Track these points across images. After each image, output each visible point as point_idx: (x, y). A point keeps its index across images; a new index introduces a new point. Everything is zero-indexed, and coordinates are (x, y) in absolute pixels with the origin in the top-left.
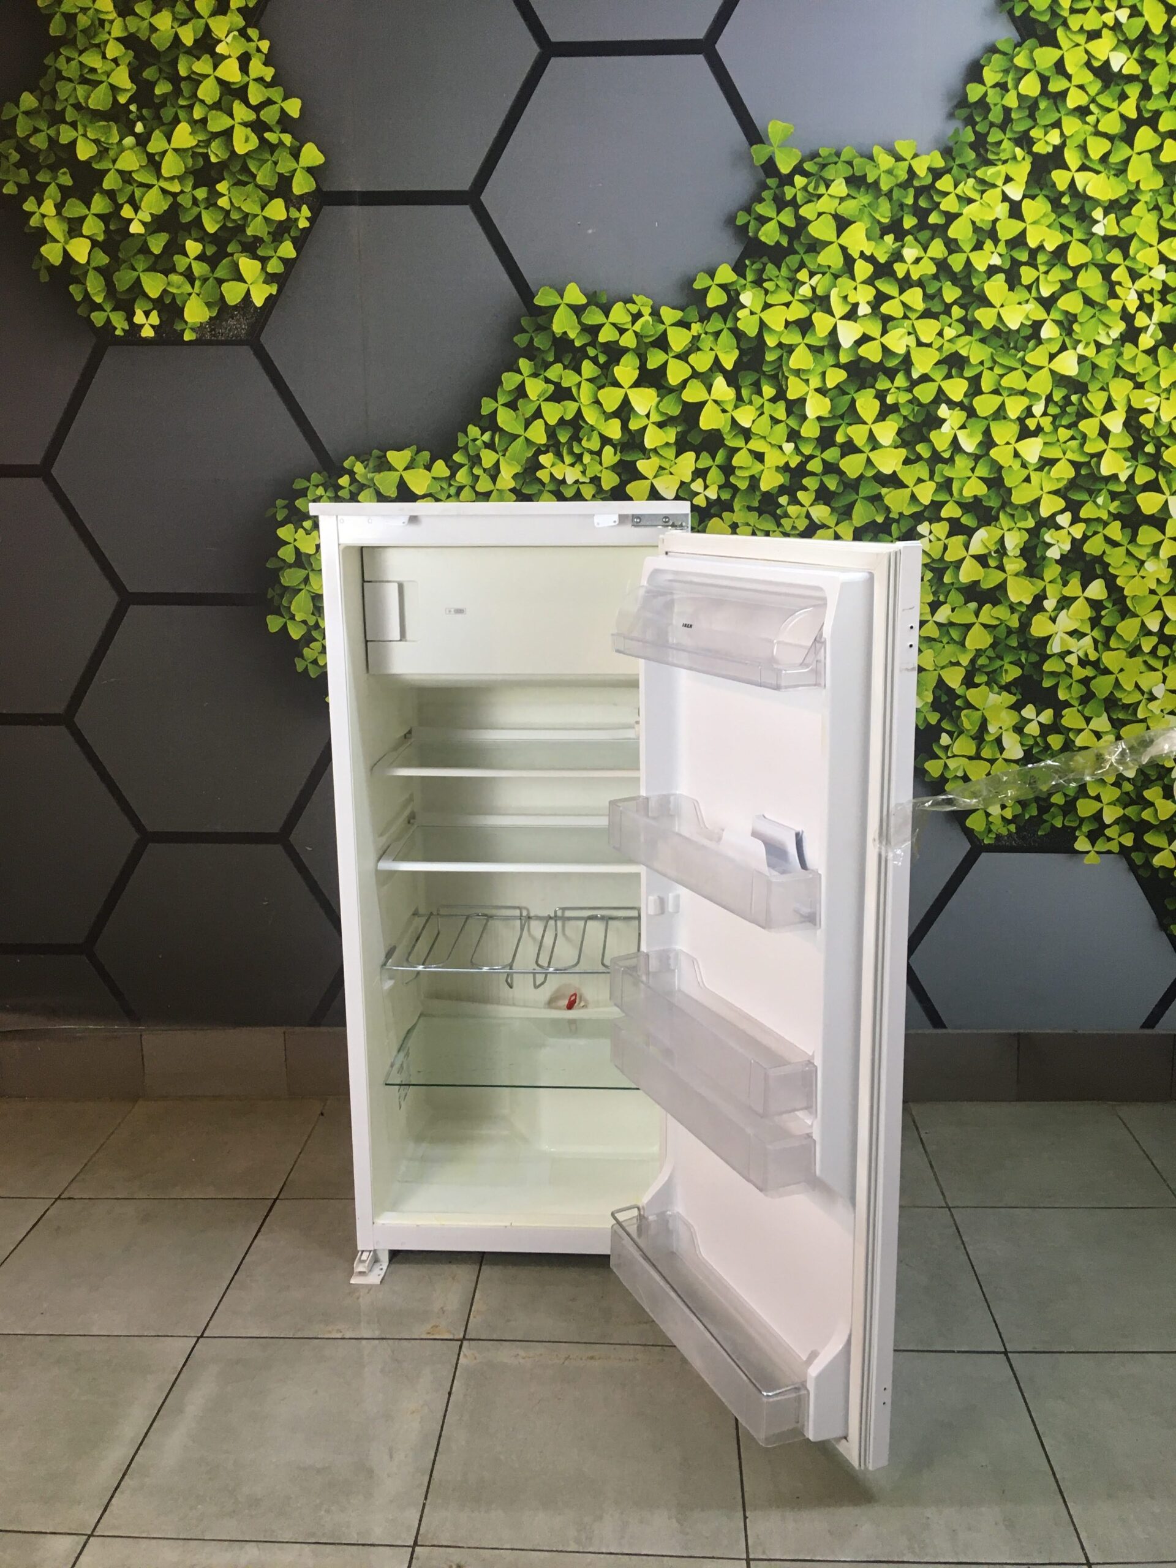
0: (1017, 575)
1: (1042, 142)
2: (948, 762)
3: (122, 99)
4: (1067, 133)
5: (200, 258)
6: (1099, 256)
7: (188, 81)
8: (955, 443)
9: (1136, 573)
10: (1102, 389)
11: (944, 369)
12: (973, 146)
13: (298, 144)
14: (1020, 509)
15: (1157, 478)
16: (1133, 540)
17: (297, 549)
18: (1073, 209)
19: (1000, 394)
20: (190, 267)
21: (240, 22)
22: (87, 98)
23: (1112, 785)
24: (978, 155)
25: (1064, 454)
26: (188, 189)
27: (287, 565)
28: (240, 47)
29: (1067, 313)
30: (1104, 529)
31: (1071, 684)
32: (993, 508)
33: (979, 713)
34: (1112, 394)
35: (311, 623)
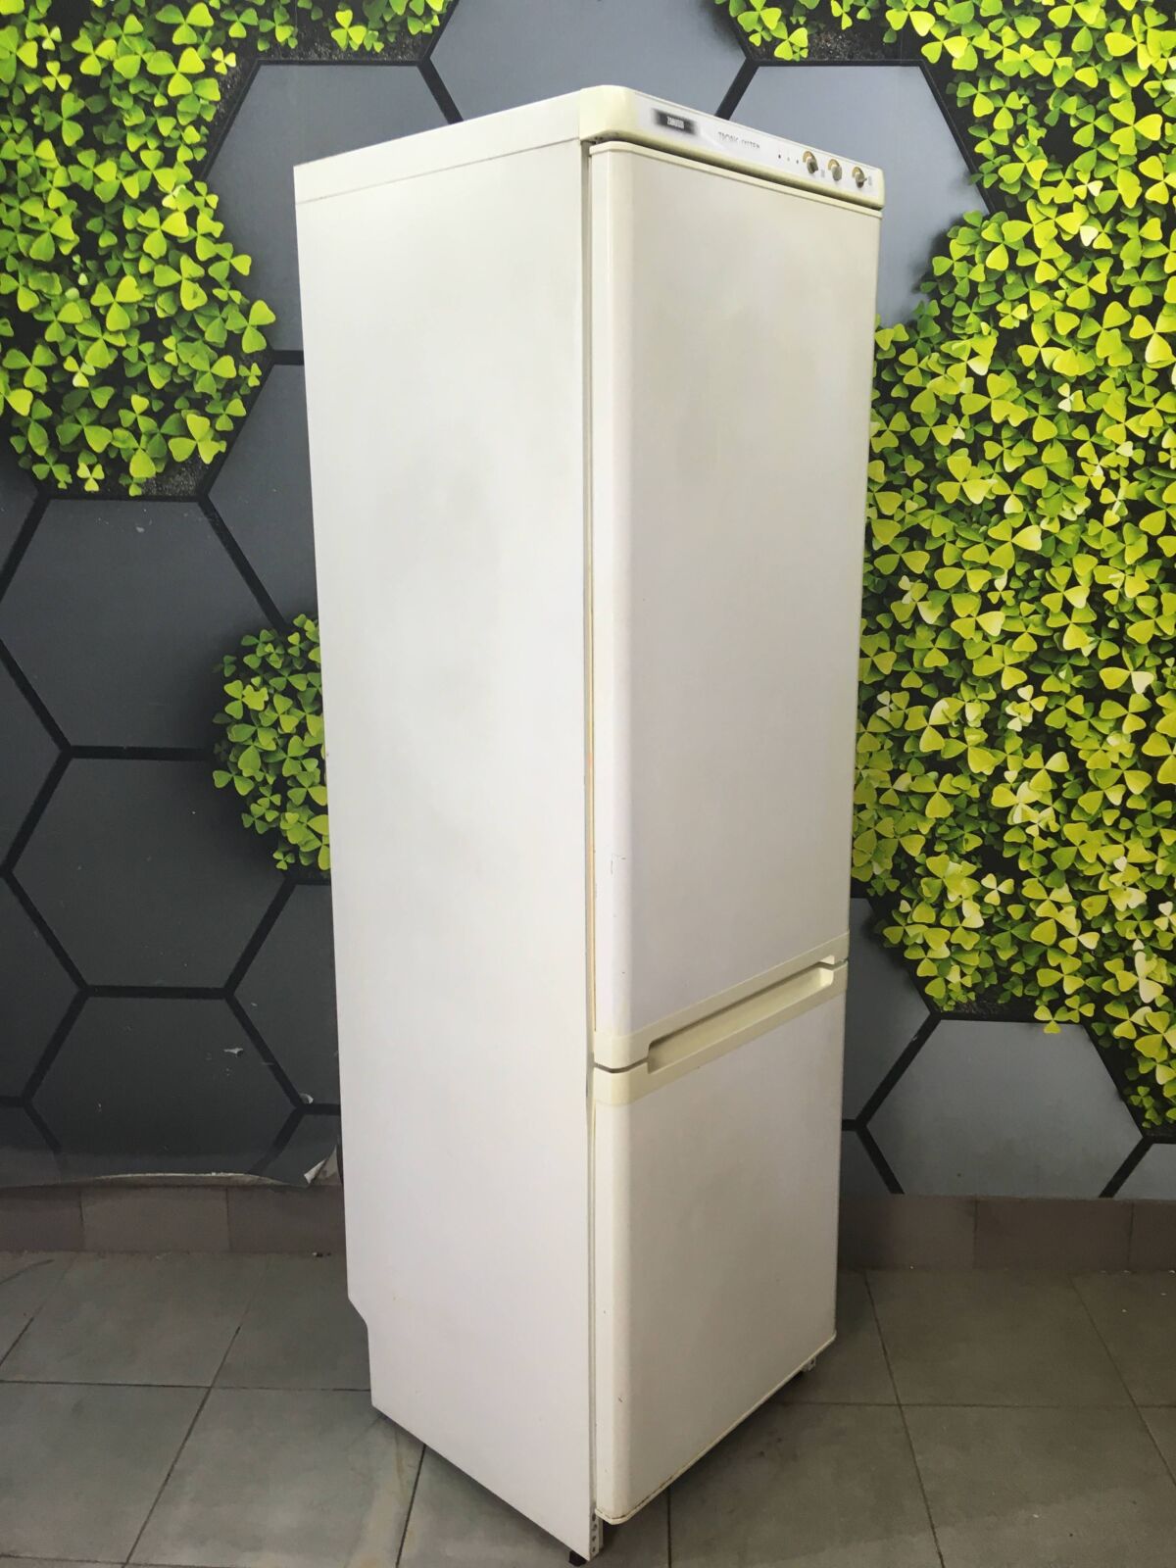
0: (978, 746)
1: (1009, 317)
2: (908, 929)
3: (66, 250)
4: (1035, 308)
5: (148, 413)
6: (1065, 431)
7: (134, 235)
8: (916, 616)
9: (1097, 746)
10: (1066, 564)
11: (906, 541)
12: (938, 320)
13: (248, 302)
14: (980, 681)
15: (1120, 655)
16: (1095, 714)
17: (245, 706)
18: (1040, 384)
19: (962, 567)
20: (136, 420)
21: (188, 176)
22: (29, 246)
23: (1073, 955)
24: (943, 328)
25: (1027, 627)
26: (134, 342)
27: (233, 721)
28: (189, 200)
29: (1030, 488)
30: (1067, 701)
31: (1032, 856)
32: (953, 679)
33: (938, 882)
34: (1076, 570)
35: (259, 778)
